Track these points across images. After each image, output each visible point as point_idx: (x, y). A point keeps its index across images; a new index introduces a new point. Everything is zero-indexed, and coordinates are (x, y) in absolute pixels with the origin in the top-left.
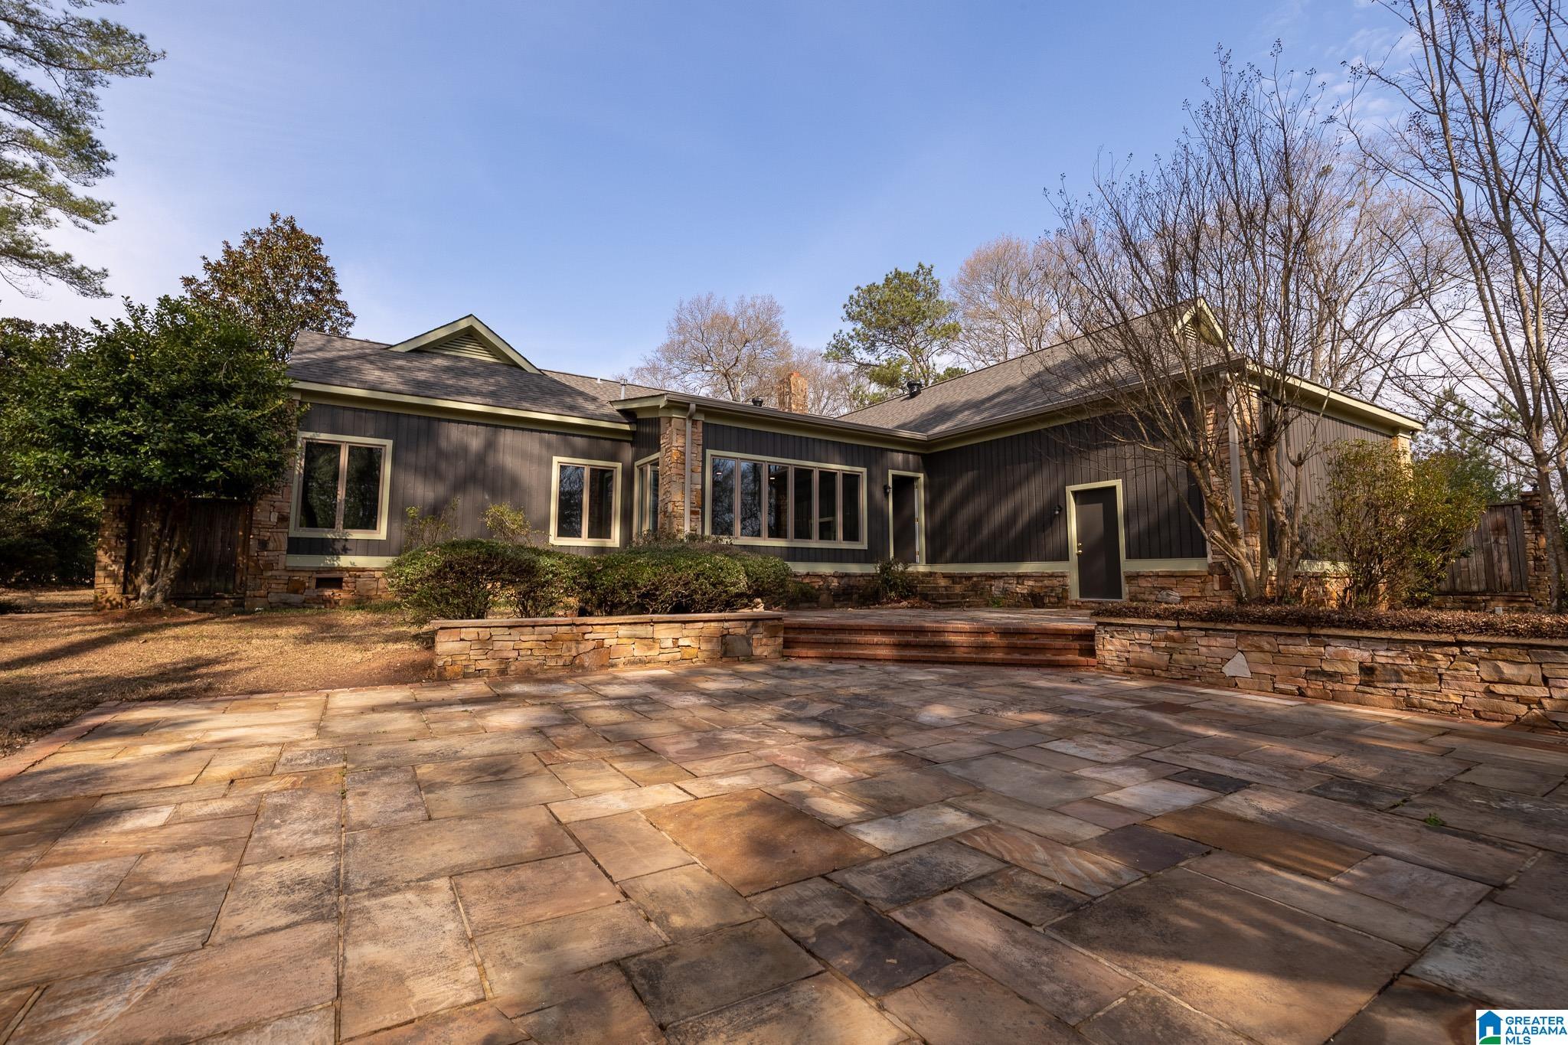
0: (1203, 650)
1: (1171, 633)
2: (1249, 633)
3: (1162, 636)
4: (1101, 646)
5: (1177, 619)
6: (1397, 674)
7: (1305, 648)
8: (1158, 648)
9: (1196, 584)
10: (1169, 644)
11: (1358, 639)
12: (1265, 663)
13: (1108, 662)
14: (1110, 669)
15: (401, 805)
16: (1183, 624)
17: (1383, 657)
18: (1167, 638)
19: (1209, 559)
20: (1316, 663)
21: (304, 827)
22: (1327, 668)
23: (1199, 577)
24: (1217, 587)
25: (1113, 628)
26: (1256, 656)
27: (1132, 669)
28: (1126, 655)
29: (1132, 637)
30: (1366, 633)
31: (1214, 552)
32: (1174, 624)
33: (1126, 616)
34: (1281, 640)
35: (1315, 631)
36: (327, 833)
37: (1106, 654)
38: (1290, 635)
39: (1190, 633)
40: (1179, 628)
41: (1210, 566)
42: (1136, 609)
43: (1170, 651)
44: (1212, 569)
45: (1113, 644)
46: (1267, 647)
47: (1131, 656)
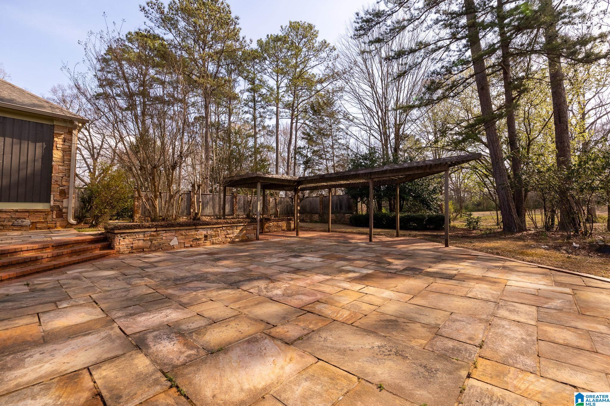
0: (164, 238)
1: (152, 233)
2: (179, 230)
3: (149, 235)
4: (118, 244)
5: (156, 228)
6: (212, 236)
7: (193, 232)
8: (146, 240)
9: (42, 215)
10: (151, 238)
11: (204, 228)
12: (182, 239)
13: (122, 250)
14: (123, 253)
15: (457, 323)
16: (158, 229)
17: (209, 232)
18: (151, 235)
19: (52, 203)
20: (195, 236)
21: (509, 332)
22: (198, 237)
23: (45, 212)
24: (54, 217)
25: (125, 235)
26: (180, 237)
27: (134, 251)
28: (132, 245)
29: (135, 237)
30: (208, 227)
31: (54, 201)
32: (155, 229)
33: (135, 228)
34: (188, 231)
35: (197, 227)
36: (498, 325)
37: (121, 247)
38: (190, 229)
39: (160, 232)
40: (156, 231)
41: (51, 207)
42: (139, 225)
43: (151, 241)
44: (52, 208)
45: (124, 241)
46: (184, 234)
47: (134, 245)
